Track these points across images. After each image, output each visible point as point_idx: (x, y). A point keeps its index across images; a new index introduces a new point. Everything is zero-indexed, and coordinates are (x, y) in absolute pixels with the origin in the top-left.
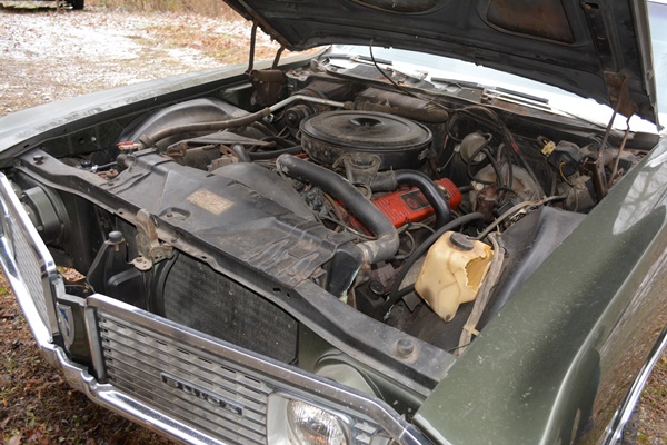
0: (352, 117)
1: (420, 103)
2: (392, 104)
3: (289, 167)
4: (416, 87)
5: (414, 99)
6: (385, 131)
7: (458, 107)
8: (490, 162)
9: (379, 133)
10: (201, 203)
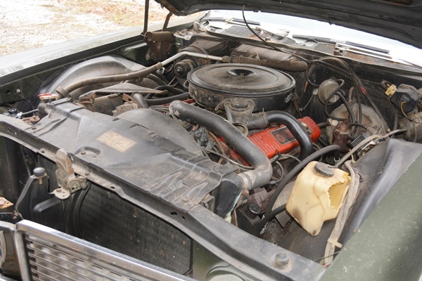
0: (230, 69)
1: (284, 56)
2: (261, 58)
3: (180, 111)
4: (280, 42)
5: (279, 52)
6: (256, 80)
7: (315, 58)
8: (343, 102)
9: (252, 81)
10: (109, 142)
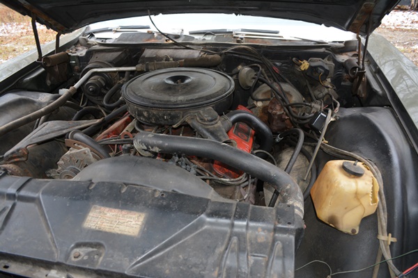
0: (161, 78)
1: (196, 54)
2: (176, 59)
4: (181, 41)
7: (223, 49)
